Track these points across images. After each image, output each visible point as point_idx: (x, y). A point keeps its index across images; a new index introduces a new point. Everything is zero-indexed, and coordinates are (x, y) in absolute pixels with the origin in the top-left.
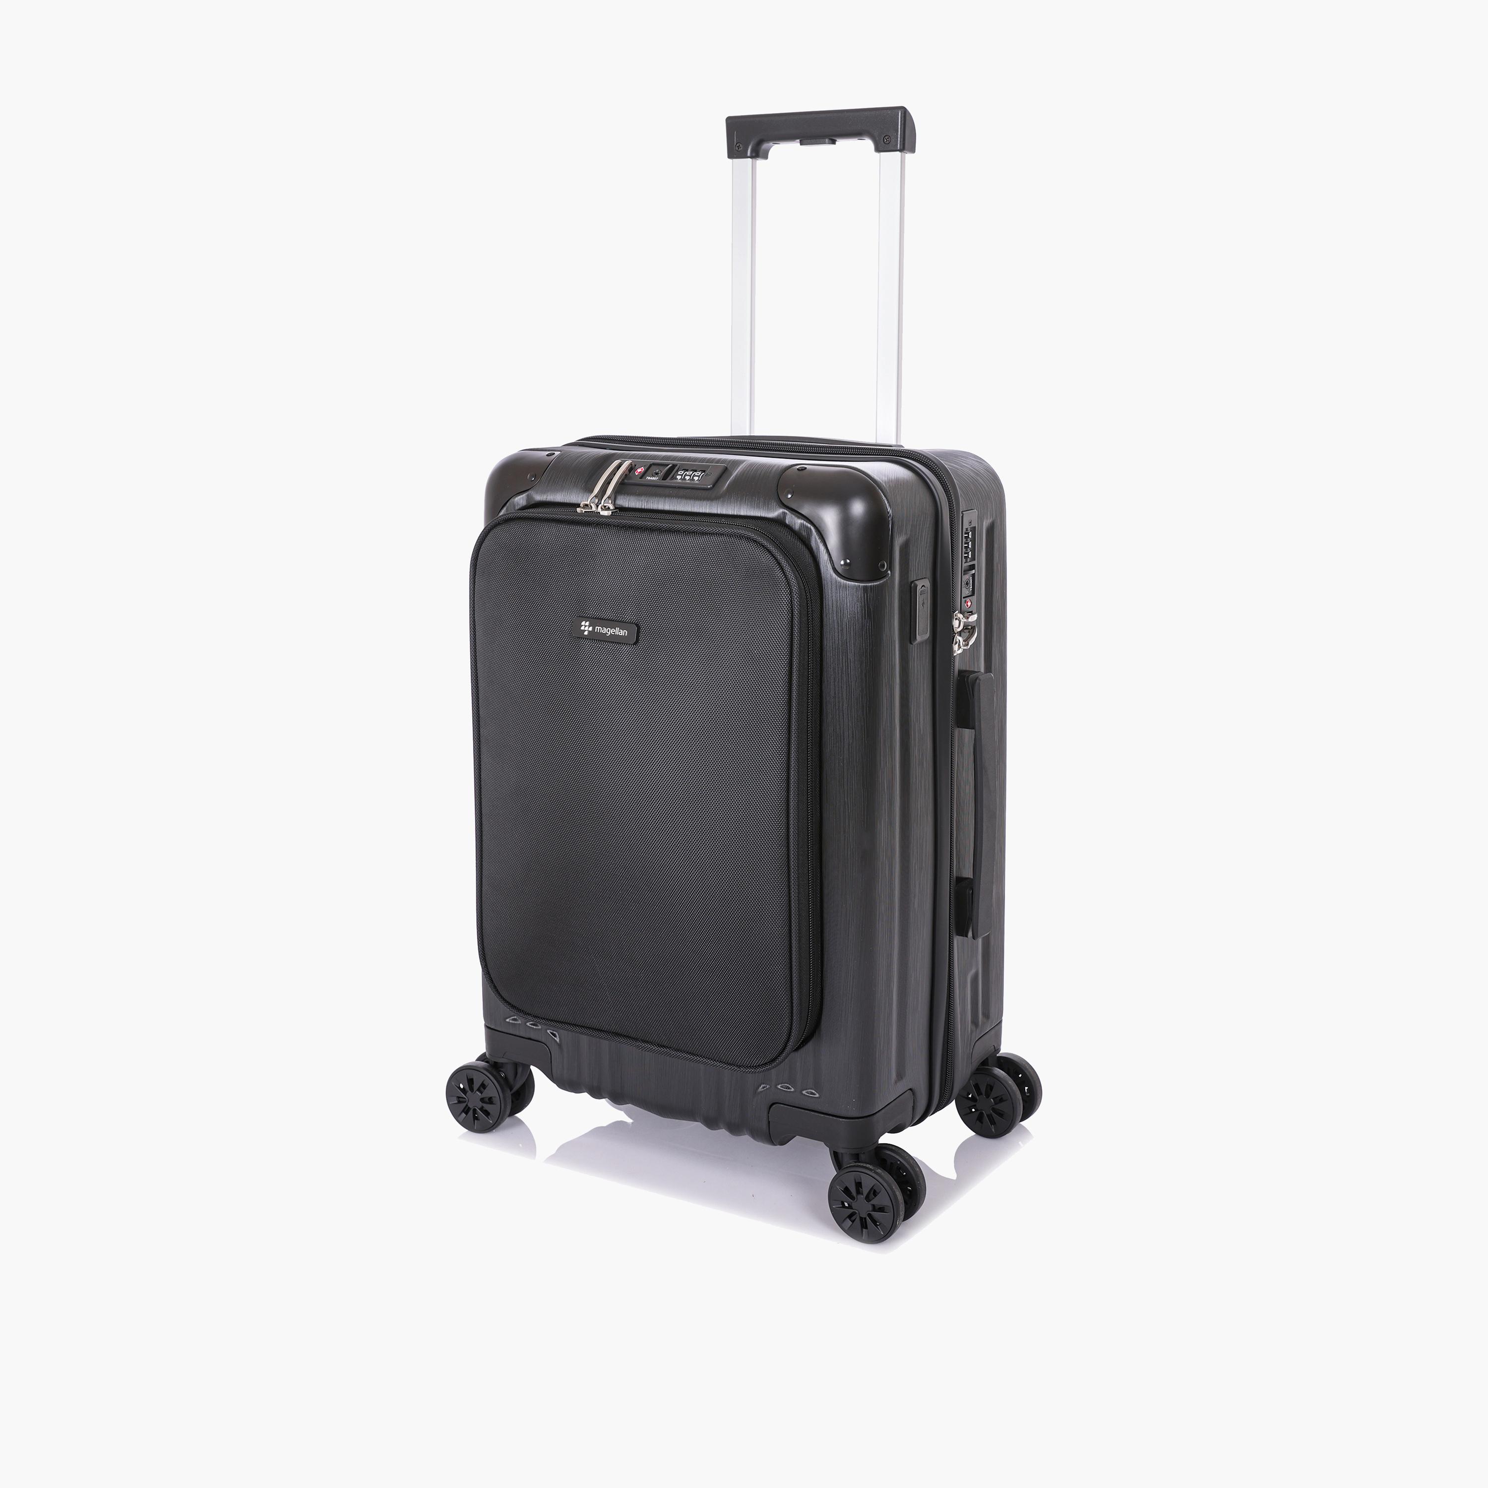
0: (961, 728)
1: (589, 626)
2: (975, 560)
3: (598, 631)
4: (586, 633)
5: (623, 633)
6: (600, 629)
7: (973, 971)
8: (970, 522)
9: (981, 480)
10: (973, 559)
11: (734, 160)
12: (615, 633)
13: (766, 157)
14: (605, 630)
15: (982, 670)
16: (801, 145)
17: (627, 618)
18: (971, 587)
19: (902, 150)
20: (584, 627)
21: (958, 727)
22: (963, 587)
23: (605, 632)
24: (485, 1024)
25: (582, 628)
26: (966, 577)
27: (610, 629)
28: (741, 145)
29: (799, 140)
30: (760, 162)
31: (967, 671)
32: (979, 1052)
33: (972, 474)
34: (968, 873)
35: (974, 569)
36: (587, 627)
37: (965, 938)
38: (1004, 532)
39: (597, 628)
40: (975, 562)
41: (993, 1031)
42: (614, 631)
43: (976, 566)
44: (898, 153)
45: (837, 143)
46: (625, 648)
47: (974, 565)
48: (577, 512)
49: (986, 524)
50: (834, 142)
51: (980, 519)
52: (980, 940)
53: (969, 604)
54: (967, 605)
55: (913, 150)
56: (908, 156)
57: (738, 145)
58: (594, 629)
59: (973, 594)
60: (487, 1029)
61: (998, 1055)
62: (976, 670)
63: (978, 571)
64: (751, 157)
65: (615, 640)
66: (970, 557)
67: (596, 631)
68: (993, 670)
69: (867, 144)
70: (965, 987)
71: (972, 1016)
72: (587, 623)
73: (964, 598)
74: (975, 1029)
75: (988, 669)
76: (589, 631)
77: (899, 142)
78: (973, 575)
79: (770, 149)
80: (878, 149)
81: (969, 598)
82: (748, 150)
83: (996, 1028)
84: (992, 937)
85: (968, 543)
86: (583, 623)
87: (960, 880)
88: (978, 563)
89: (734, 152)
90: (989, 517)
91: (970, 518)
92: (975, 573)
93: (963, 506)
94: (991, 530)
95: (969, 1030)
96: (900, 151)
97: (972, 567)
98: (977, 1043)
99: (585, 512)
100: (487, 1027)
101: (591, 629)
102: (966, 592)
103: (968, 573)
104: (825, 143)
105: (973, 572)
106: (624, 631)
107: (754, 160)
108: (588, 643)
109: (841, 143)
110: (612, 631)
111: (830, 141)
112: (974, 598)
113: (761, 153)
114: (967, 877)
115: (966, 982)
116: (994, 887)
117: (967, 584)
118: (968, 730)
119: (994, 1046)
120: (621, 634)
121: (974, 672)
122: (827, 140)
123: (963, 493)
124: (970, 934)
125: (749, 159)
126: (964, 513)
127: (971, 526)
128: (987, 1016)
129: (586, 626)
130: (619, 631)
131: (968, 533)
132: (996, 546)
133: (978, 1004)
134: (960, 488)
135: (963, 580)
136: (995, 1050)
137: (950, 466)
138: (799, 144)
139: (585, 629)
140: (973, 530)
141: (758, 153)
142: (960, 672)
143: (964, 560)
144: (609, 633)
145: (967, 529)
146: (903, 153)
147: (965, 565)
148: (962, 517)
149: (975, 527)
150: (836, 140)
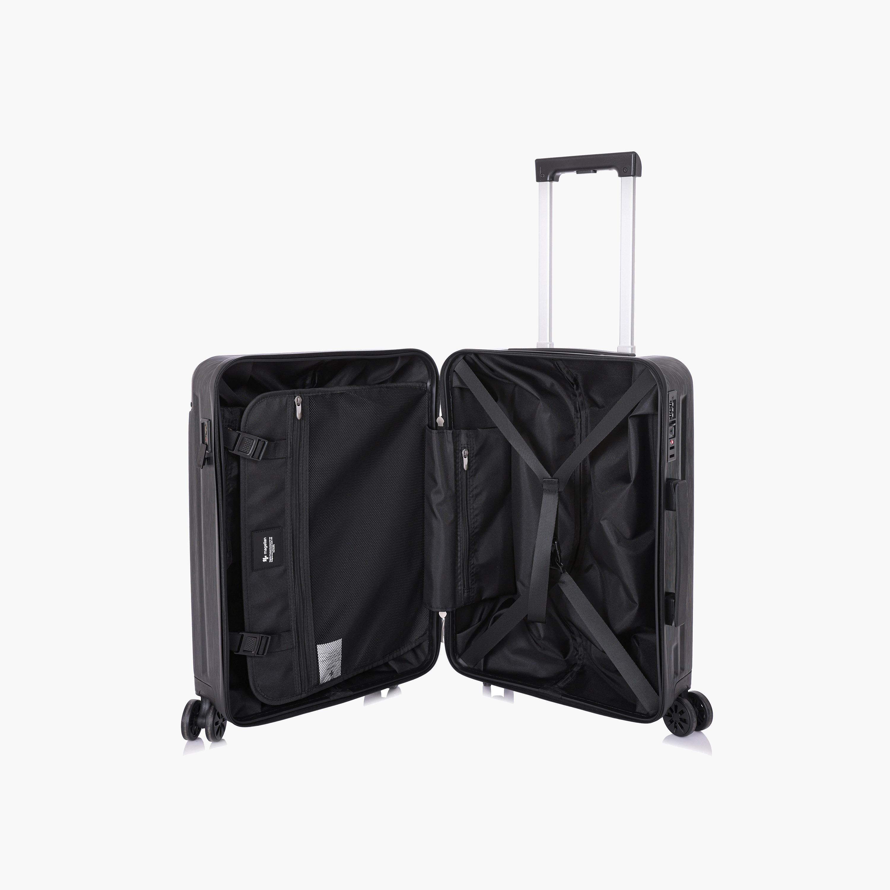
0: (668, 510)
2: (676, 418)
7: (675, 644)
8: (673, 397)
9: (679, 374)
10: (675, 417)
11: (540, 182)
13: (557, 180)
15: (680, 478)
16: (577, 174)
18: (673, 433)
19: (634, 175)
21: (666, 510)
22: (669, 433)
26: (670, 428)
28: (544, 175)
29: (576, 171)
30: (554, 183)
31: (671, 479)
32: (679, 688)
33: (674, 371)
34: (672, 590)
35: (675, 423)
37: (670, 626)
38: (692, 401)
40: (676, 419)
41: (687, 677)
43: (676, 421)
44: (632, 177)
45: (597, 172)
47: (675, 421)
49: (682, 397)
50: (595, 172)
51: (679, 395)
52: (679, 628)
53: (672, 442)
54: (671, 443)
55: (640, 175)
56: (637, 178)
57: (542, 174)
59: (674, 436)
61: (689, 691)
62: (677, 478)
63: (677, 424)
64: (550, 181)
66: (673, 416)
68: (686, 478)
69: (614, 173)
70: (670, 654)
71: (674, 668)
73: (669, 439)
74: (676, 676)
75: (683, 478)
77: (632, 171)
78: (675, 426)
79: (560, 176)
80: (620, 175)
81: (673, 439)
82: (547, 178)
83: (688, 675)
84: (686, 625)
85: (671, 409)
87: (668, 594)
88: (677, 419)
89: (540, 178)
90: (683, 393)
91: (672, 395)
92: (676, 425)
93: (668, 388)
94: (685, 401)
95: (673, 676)
96: (633, 176)
97: (674, 422)
98: (677, 684)
102: (671, 436)
103: (672, 425)
104: (590, 172)
105: (675, 424)
107: (551, 182)
109: (600, 172)
111: (594, 172)
112: (675, 439)
113: (555, 179)
114: (672, 592)
115: (671, 651)
116: (687, 597)
117: (671, 431)
118: (672, 511)
119: (687, 685)
121: (675, 479)
122: (592, 171)
123: (669, 381)
124: (673, 624)
125: (548, 182)
126: (669, 392)
127: (673, 400)
128: (683, 669)
131: (672, 404)
132: (688, 409)
133: (678, 662)
134: (667, 378)
135: (669, 429)
136: (688, 688)
137: (661, 366)
138: (576, 173)
140: (674, 401)
141: (554, 178)
142: (668, 479)
143: (669, 418)
145: (671, 401)
146: (634, 177)
147: (670, 421)
148: (668, 395)
149: (676, 400)
150: (596, 171)
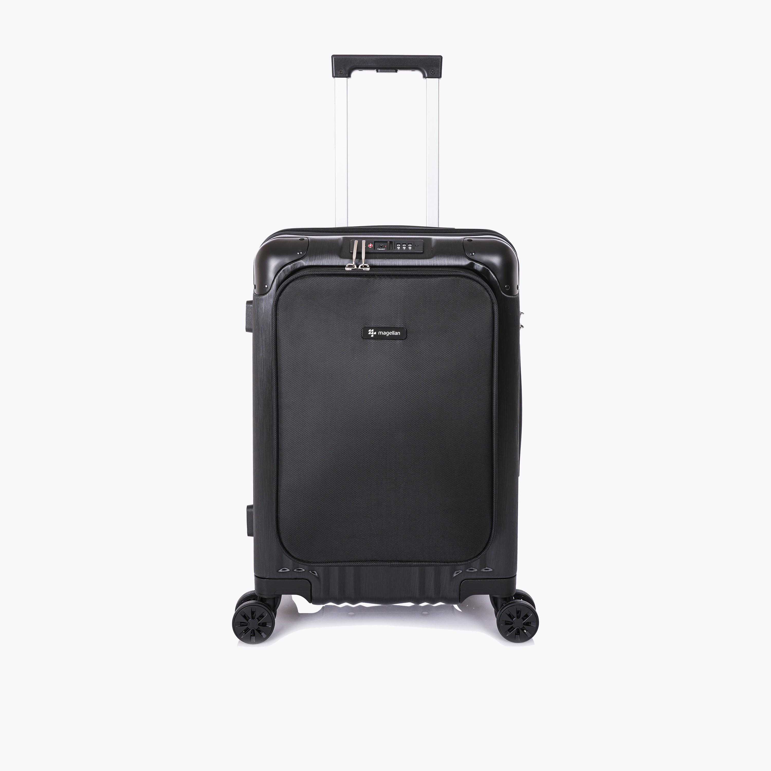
1: (374, 332)
3: (381, 334)
4: (372, 336)
5: (397, 333)
6: (382, 333)
11: (335, 78)
12: (392, 334)
14: (385, 333)
17: (398, 326)
20: (370, 332)
23: (385, 334)
24: (255, 575)
25: (370, 333)
27: (388, 332)
29: (376, 70)
36: (373, 332)
39: (380, 333)
42: (392, 333)
46: (398, 342)
48: (345, 270)
50: (396, 71)
57: (340, 70)
58: (377, 333)
60: (256, 577)
65: (392, 338)
67: (379, 334)
72: (373, 330)
76: (374, 335)
77: (439, 73)
80: (425, 77)
86: (370, 330)
89: (335, 75)
99: (352, 269)
100: (256, 576)
101: (375, 333)
104: (391, 72)
106: (398, 332)
108: (373, 341)
109: (400, 72)
110: (390, 333)
120: (397, 334)
122: (392, 70)
129: (371, 332)
130: (395, 333)
138: (376, 72)
139: (372, 334)
144: (388, 334)
